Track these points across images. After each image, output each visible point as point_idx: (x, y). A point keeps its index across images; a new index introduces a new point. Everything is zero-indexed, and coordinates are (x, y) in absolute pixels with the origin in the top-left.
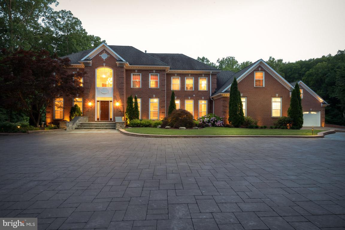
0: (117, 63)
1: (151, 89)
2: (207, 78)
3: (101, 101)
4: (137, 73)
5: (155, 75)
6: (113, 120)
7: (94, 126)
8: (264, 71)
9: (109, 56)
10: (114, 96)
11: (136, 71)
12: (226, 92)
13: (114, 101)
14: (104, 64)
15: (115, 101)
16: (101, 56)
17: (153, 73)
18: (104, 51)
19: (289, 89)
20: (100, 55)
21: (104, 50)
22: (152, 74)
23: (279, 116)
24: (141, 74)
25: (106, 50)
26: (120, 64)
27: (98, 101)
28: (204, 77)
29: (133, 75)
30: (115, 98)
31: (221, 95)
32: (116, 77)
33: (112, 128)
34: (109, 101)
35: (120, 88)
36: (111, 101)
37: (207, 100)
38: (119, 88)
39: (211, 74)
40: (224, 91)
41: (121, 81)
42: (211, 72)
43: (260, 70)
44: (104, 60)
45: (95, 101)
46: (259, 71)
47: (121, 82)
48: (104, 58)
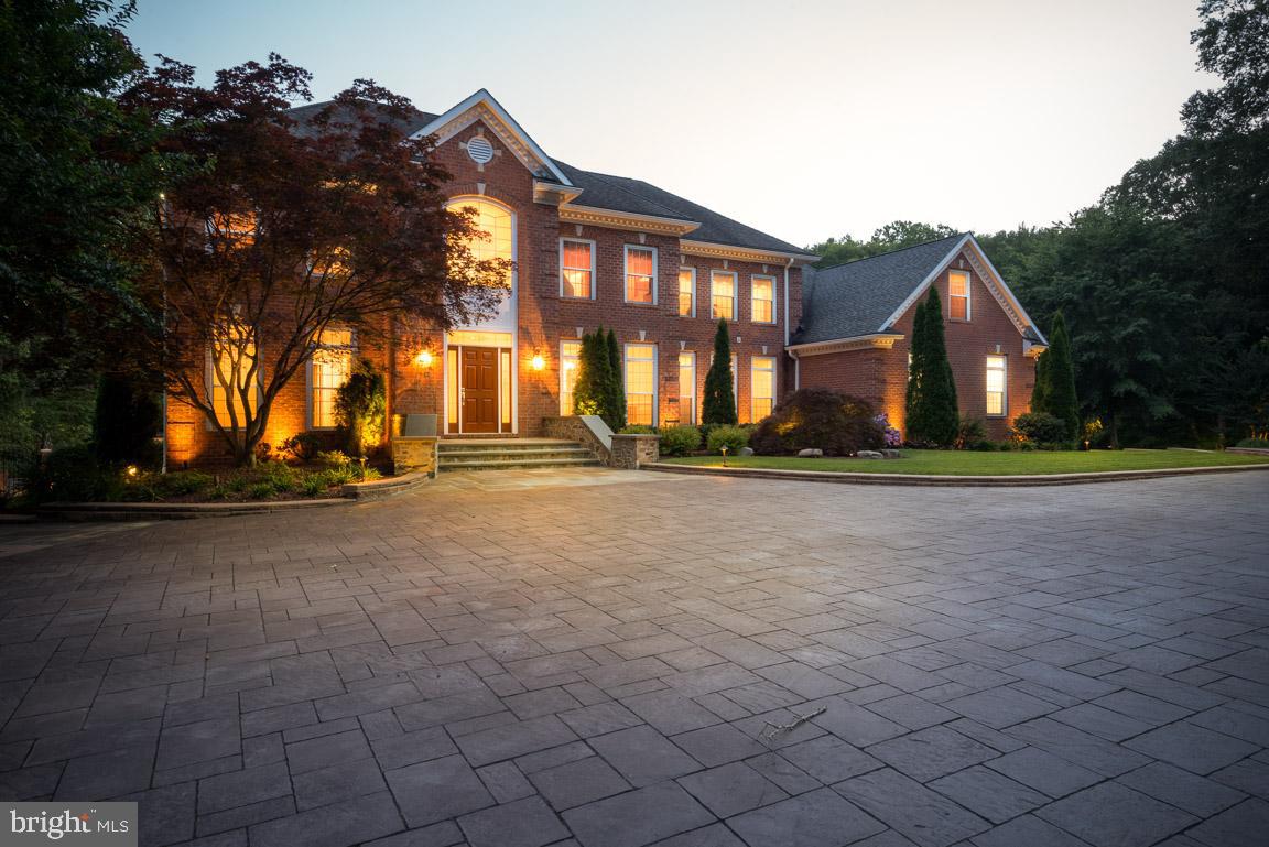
0: (539, 187)
1: (631, 306)
2: (774, 279)
3: (463, 347)
4: (581, 237)
5: (643, 253)
6: (515, 430)
7: (504, 455)
8: (971, 271)
9: (499, 153)
10: (520, 328)
11: (579, 231)
12: (889, 331)
13: (520, 347)
14: (481, 187)
15: (527, 347)
16: (468, 147)
17: (639, 244)
18: (481, 130)
19: (1022, 331)
20: (462, 145)
21: (480, 123)
22: (631, 246)
23: (999, 412)
24: (593, 244)
25: (490, 124)
26: (547, 193)
27: (452, 348)
28: (768, 274)
29: (566, 243)
30: (524, 334)
31: (869, 342)
32: (528, 247)
33: (586, 464)
34: (496, 349)
35: (544, 295)
36: (508, 350)
37: (775, 359)
38: (541, 297)
39: (789, 266)
40: (882, 329)
41: (547, 266)
42: (792, 260)
43: (961, 266)
44: (481, 169)
45: (442, 347)
46: (958, 269)
47: (548, 272)
48: (481, 161)
